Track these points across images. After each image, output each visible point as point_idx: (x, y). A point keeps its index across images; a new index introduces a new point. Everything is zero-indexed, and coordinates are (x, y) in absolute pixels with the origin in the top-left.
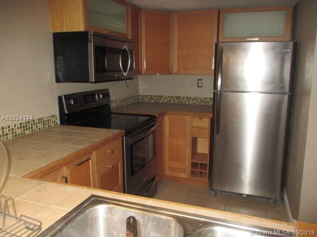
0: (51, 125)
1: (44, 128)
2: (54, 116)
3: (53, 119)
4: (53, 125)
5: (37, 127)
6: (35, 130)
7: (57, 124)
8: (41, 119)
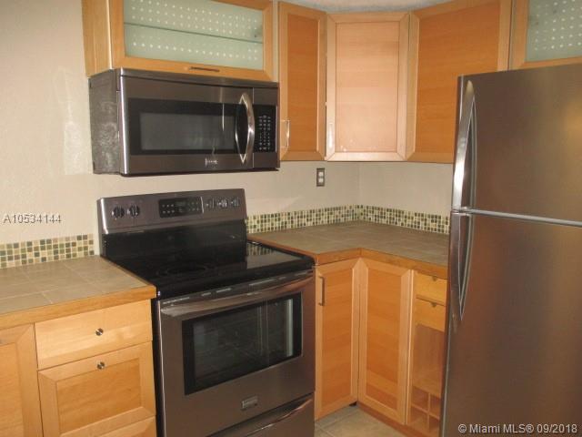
0: (75, 255)
1: (56, 258)
2: (85, 237)
3: (81, 244)
4: (80, 254)
5: (37, 255)
6: (31, 261)
7: (92, 252)
8: (49, 241)
